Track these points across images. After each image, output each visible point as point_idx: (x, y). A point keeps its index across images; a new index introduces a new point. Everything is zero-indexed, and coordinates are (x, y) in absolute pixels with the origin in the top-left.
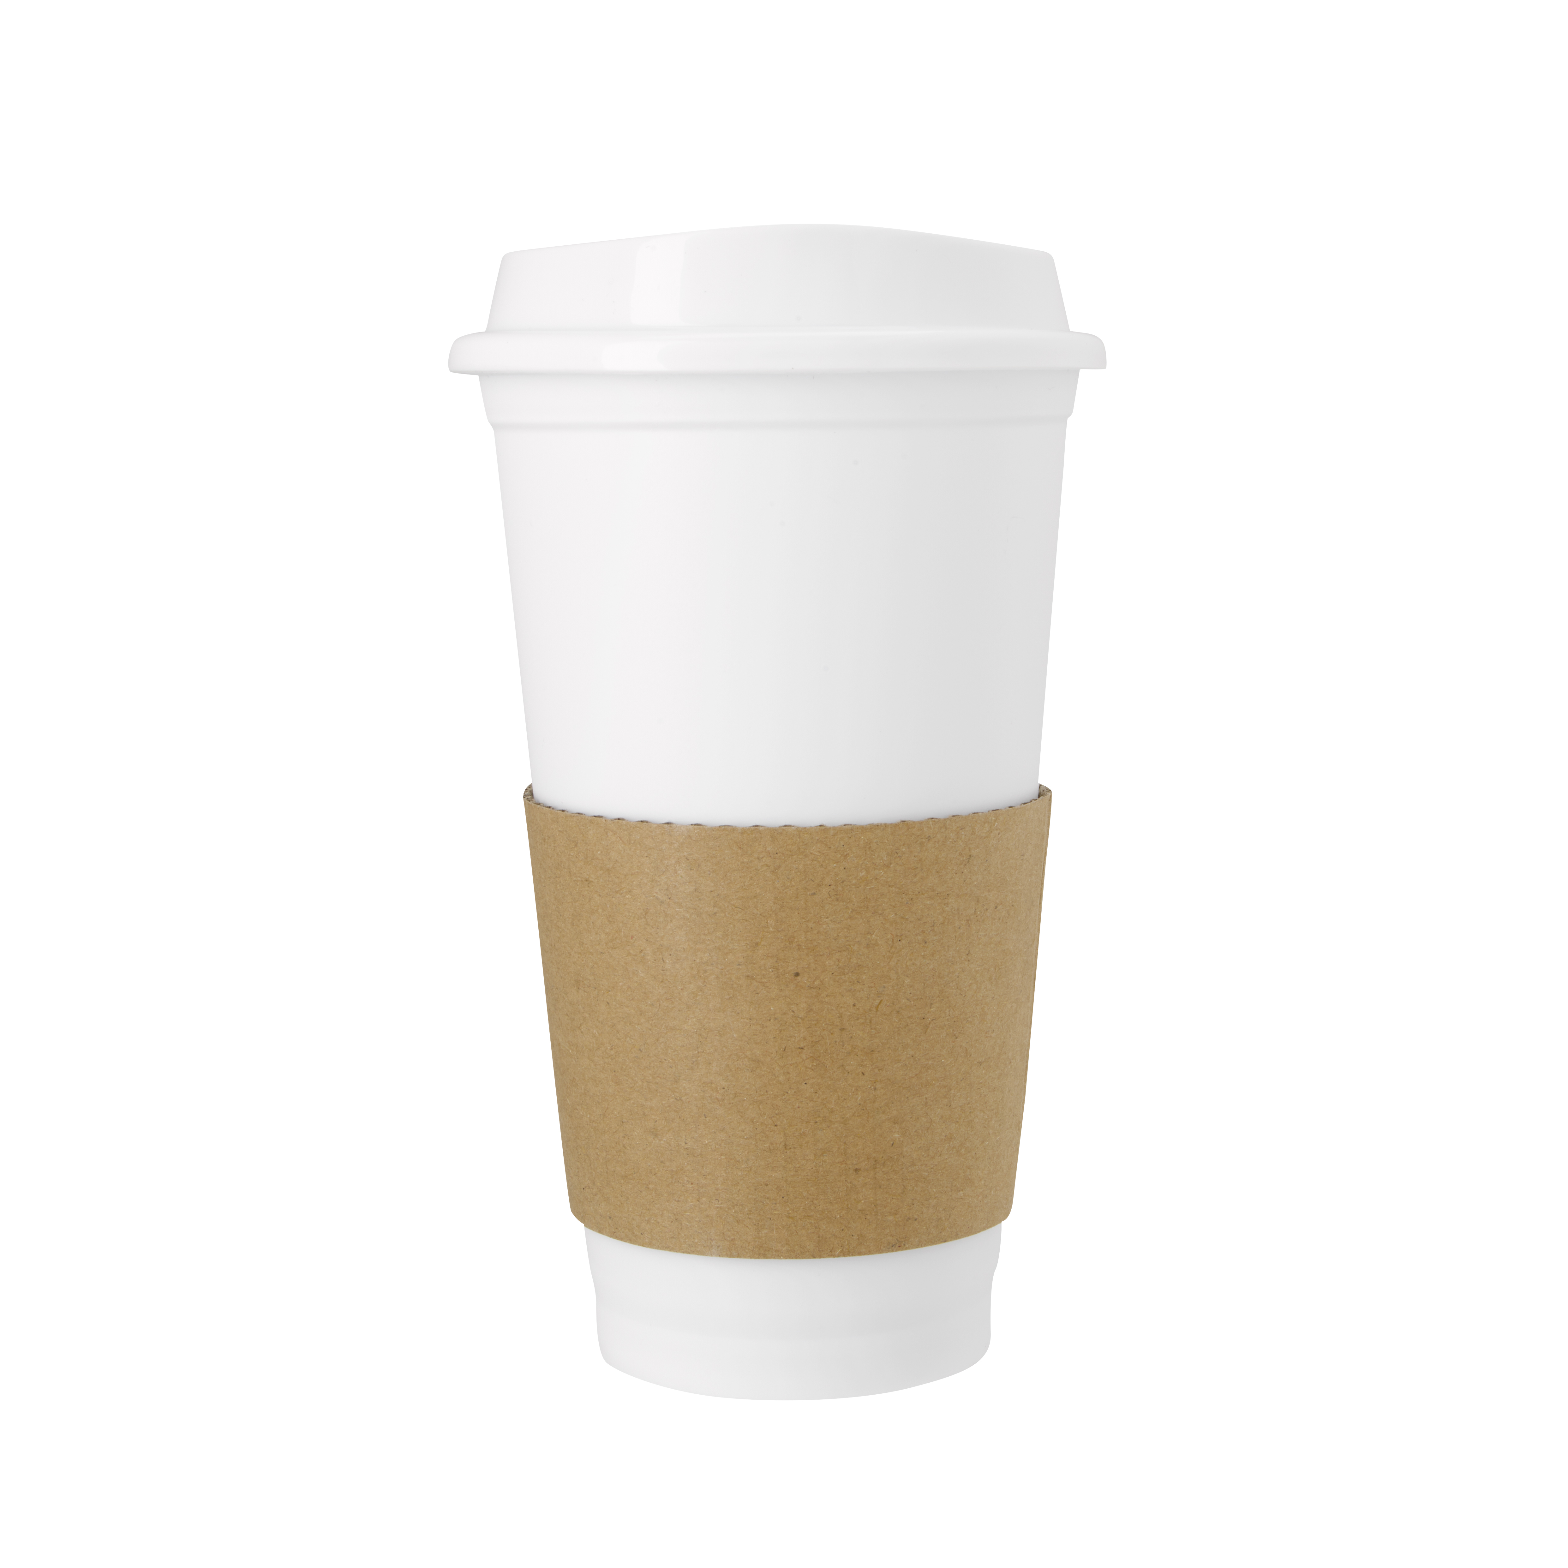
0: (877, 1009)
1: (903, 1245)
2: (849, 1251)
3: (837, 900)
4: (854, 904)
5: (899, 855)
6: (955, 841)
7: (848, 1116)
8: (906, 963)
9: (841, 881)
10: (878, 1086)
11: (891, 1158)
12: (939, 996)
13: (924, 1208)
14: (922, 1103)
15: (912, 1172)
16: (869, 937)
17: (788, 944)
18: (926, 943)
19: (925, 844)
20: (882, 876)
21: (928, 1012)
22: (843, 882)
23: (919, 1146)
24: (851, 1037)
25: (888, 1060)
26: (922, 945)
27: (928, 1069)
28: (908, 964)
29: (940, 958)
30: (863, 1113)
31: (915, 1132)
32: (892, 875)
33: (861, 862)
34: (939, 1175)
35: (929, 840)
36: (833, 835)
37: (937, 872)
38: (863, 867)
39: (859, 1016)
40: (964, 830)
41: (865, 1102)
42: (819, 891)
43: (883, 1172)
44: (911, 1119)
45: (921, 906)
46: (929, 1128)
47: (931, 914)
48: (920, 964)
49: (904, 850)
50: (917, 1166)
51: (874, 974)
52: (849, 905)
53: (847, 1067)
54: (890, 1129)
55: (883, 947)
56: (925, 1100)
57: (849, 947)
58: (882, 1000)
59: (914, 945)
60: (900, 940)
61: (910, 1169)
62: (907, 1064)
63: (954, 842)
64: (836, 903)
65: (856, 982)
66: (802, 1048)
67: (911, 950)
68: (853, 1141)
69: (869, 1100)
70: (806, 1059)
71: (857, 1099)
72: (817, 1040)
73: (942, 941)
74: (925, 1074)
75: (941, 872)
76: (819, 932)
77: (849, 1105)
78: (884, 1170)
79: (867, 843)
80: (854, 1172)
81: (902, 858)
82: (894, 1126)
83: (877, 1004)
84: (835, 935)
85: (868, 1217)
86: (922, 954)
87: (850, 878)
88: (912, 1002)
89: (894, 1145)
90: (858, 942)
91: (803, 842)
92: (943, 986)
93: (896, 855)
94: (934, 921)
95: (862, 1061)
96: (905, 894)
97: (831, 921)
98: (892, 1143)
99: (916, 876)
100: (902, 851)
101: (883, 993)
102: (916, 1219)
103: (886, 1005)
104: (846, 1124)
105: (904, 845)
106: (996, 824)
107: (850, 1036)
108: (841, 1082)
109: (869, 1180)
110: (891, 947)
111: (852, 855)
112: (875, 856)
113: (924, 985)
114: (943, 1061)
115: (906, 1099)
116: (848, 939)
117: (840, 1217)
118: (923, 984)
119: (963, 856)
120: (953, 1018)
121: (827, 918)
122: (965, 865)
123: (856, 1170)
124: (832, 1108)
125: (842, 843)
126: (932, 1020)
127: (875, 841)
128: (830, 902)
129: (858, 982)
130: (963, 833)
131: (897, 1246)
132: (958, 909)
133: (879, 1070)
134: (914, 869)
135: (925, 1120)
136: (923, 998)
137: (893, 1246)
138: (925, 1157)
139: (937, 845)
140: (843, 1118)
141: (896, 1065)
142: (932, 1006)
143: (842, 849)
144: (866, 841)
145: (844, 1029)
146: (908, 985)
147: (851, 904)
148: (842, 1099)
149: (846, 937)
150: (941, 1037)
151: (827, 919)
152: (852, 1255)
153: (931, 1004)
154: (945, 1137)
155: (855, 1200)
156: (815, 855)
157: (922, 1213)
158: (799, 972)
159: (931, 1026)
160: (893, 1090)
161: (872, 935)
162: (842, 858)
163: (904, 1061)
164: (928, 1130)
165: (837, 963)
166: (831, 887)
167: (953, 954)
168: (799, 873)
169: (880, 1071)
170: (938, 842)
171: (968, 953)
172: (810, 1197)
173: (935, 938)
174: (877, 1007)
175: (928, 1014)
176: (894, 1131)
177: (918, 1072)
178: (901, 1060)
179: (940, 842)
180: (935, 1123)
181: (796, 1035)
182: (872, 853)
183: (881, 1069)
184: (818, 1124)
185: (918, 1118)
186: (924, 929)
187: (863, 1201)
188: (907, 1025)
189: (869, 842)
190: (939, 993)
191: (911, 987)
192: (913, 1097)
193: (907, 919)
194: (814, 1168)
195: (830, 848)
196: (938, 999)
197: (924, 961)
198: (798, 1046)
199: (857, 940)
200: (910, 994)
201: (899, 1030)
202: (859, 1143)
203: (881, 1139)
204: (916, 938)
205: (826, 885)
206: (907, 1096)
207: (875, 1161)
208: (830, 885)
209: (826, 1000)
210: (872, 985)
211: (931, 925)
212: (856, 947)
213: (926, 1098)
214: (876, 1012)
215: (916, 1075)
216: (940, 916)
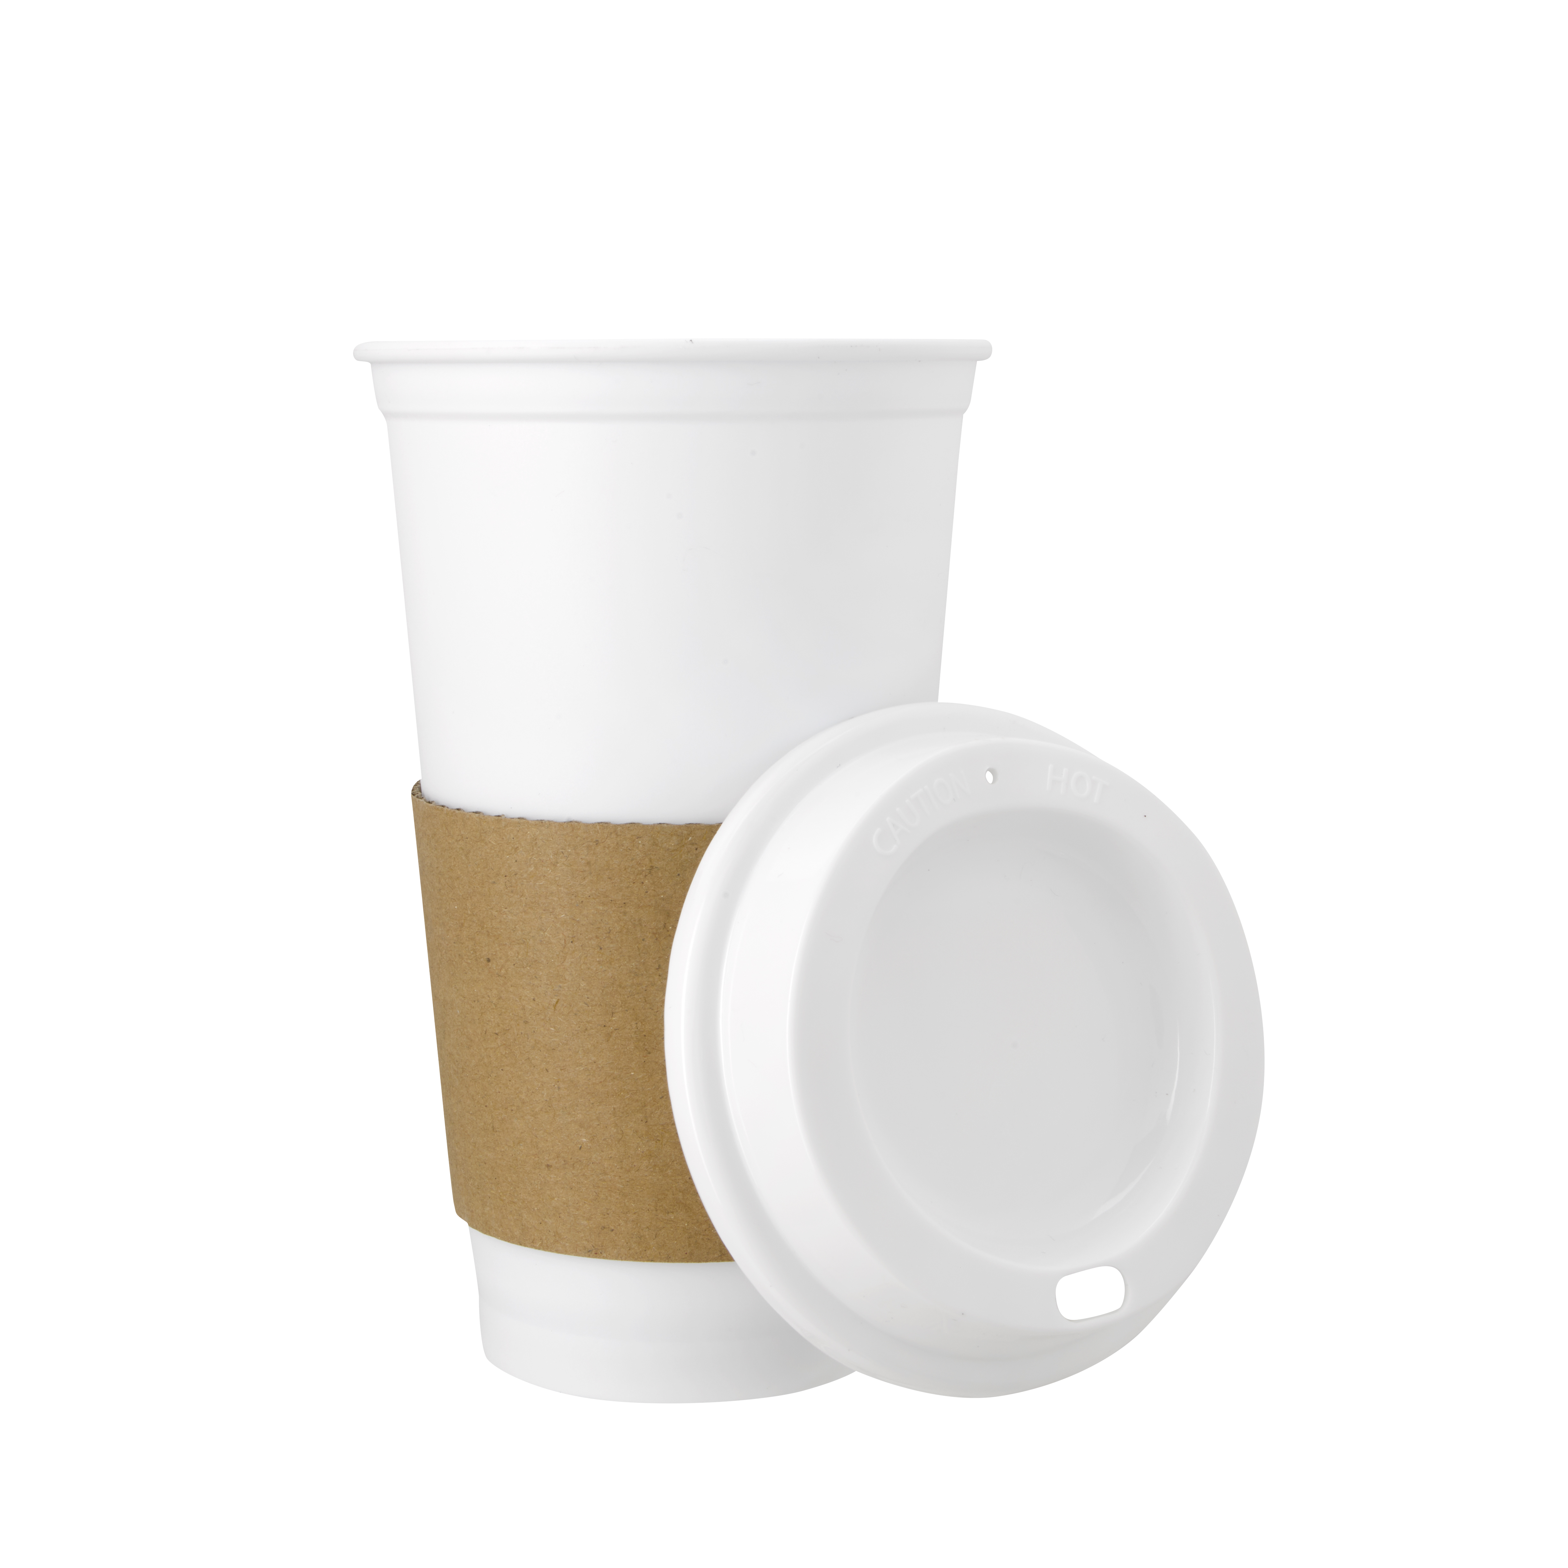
0: (555, 1008)
1: (599, 1253)
2: (547, 1246)
3: (512, 892)
4: (526, 899)
5: (565, 855)
6: (629, 849)
7: (537, 1110)
8: (581, 966)
9: (514, 874)
10: (562, 1086)
11: (580, 1161)
12: (621, 1006)
13: (621, 1221)
14: (610, 1112)
15: (604, 1181)
16: (542, 933)
17: (480, 929)
18: (601, 949)
19: (593, 848)
20: (550, 874)
21: (610, 1021)
22: (516, 875)
23: (610, 1156)
24: (534, 1032)
25: (569, 1061)
26: (596, 951)
27: (614, 1079)
28: (582, 968)
29: (620, 967)
30: (549, 1110)
31: (604, 1140)
32: (559, 875)
33: (530, 857)
34: (638, 1190)
35: (597, 844)
36: (505, 827)
37: (610, 878)
38: (532, 862)
39: (539, 1011)
40: (641, 839)
41: (550, 1099)
42: (498, 880)
43: (573, 1173)
44: (599, 1127)
45: (593, 911)
46: (620, 1139)
47: (605, 921)
48: (596, 970)
49: (570, 850)
50: (609, 1176)
51: (549, 972)
52: (522, 898)
53: (533, 1061)
54: (576, 1132)
55: (556, 946)
56: (612, 1109)
57: (526, 941)
58: (559, 1000)
59: (588, 949)
60: (572, 942)
61: (601, 1178)
62: (590, 1069)
63: (628, 851)
64: (512, 895)
65: (534, 977)
66: (497, 1034)
67: (585, 954)
68: (543, 1136)
69: (553, 1098)
70: (501, 1046)
71: (543, 1094)
72: (508, 1029)
73: (620, 950)
74: (611, 1083)
75: (614, 879)
76: (501, 922)
77: (537, 1099)
78: (573, 1172)
79: (533, 838)
80: (546, 1168)
81: (569, 859)
82: (580, 1129)
83: (555, 1003)
84: (513, 927)
85: (562, 1216)
86: (598, 960)
87: (522, 872)
88: (590, 1007)
89: (582, 1149)
90: (533, 937)
91: (483, 830)
92: (626, 996)
93: (562, 855)
94: (609, 928)
95: (545, 1058)
96: (574, 895)
97: (509, 912)
98: (580, 1146)
99: (584, 878)
100: (568, 852)
101: (560, 992)
102: (613, 1230)
103: (563, 1005)
104: (535, 1118)
105: (569, 845)
106: (690, 838)
107: (533, 1030)
108: (529, 1075)
109: (560, 1179)
110: (564, 948)
111: (521, 849)
112: (541, 852)
113: (603, 991)
114: (632, 1073)
115: (591, 1105)
116: (524, 932)
117: (538, 1210)
118: (601, 991)
119: (643, 866)
120: (643, 1032)
121: (506, 908)
122: (646, 876)
123: (548, 1166)
124: (523, 1099)
125: (512, 836)
126: (615, 1030)
127: (540, 838)
128: (507, 893)
129: (536, 977)
130: (640, 842)
131: (593, 1252)
132: (640, 920)
133: (561, 1070)
134: (582, 872)
135: (615, 1131)
136: (602, 1004)
137: (589, 1252)
138: (618, 1169)
139: (607, 851)
140: (533, 1111)
141: (577, 1068)
142: (614, 1015)
143: (512, 842)
144: (533, 836)
145: (527, 1022)
146: (584, 989)
147: (524, 898)
148: (531, 1091)
149: (522, 930)
150: (628, 1048)
151: (506, 910)
152: (551, 1251)
153: (613, 1013)
154: (643, 1152)
155: (549, 1196)
156: (492, 844)
157: (619, 1225)
158: (490, 958)
159: (614, 1035)
160: (577, 1093)
161: (544, 932)
162: (513, 850)
163: (586, 1065)
164: (619, 1141)
165: (517, 955)
166: (507, 878)
167: (636, 965)
168: (482, 860)
169: (563, 1071)
170: (608, 848)
171: (657, 967)
172: (514, 1183)
173: (611, 945)
174: (555, 1006)
175: (609, 1023)
176: (580, 1134)
177: (602, 1080)
178: (582, 1064)
179: (611, 849)
180: (627, 1135)
181: (492, 1020)
182: (539, 849)
183: (563, 1069)
184: (514, 1112)
185: (606, 1127)
186: (598, 935)
187: (556, 1199)
188: (586, 1029)
189: (535, 838)
190: (622, 1003)
191: (588, 991)
192: (598, 1104)
193: (578, 922)
194: (514, 1156)
195: (503, 839)
196: (621, 1008)
197: (601, 967)
198: (494, 1032)
199: (531, 935)
200: (588, 998)
201: (578, 1033)
202: (549, 1139)
203: (568, 1139)
204: (590, 942)
205: (502, 875)
206: (591, 1102)
207: (564, 1161)
208: (506, 876)
209: (511, 989)
210: (548, 982)
211: (606, 932)
212: (531, 942)
213: (614, 1109)
214: (554, 1010)
215: (601, 1082)
216: (616, 924)
